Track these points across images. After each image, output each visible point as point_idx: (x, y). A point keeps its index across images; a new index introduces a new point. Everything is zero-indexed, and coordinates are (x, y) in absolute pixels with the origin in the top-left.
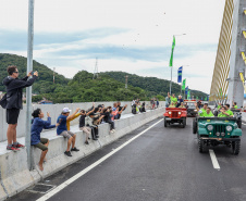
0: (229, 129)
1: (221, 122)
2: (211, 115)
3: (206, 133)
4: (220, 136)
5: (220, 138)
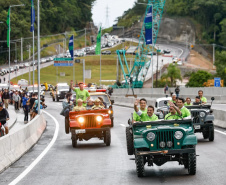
0: (178, 135)
2: (155, 119)
3: (146, 145)
4: (166, 147)
5: (166, 151)
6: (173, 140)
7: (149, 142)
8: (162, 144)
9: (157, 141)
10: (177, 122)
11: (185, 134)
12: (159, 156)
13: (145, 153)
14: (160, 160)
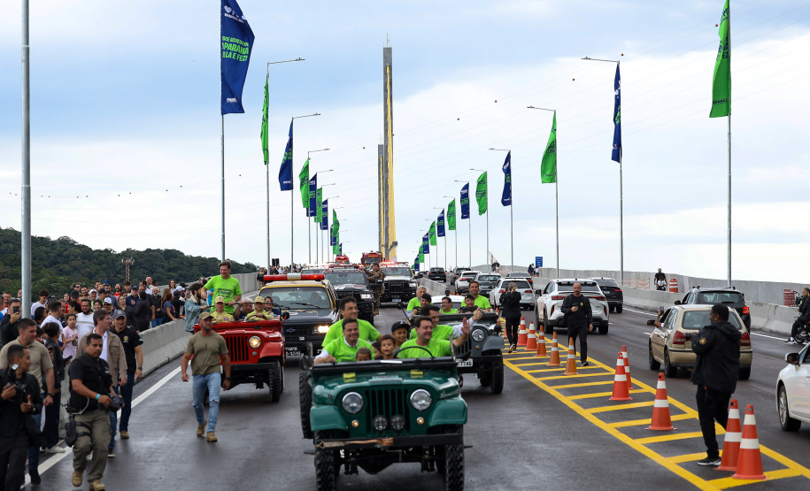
0: (420, 400)
1: (395, 378)
3: (339, 424)
4: (389, 430)
5: (387, 441)
6: (408, 411)
7: (347, 417)
8: (380, 422)
9: (368, 414)
10: (418, 364)
11: (435, 396)
12: (371, 449)
13: (335, 444)
14: (375, 459)
